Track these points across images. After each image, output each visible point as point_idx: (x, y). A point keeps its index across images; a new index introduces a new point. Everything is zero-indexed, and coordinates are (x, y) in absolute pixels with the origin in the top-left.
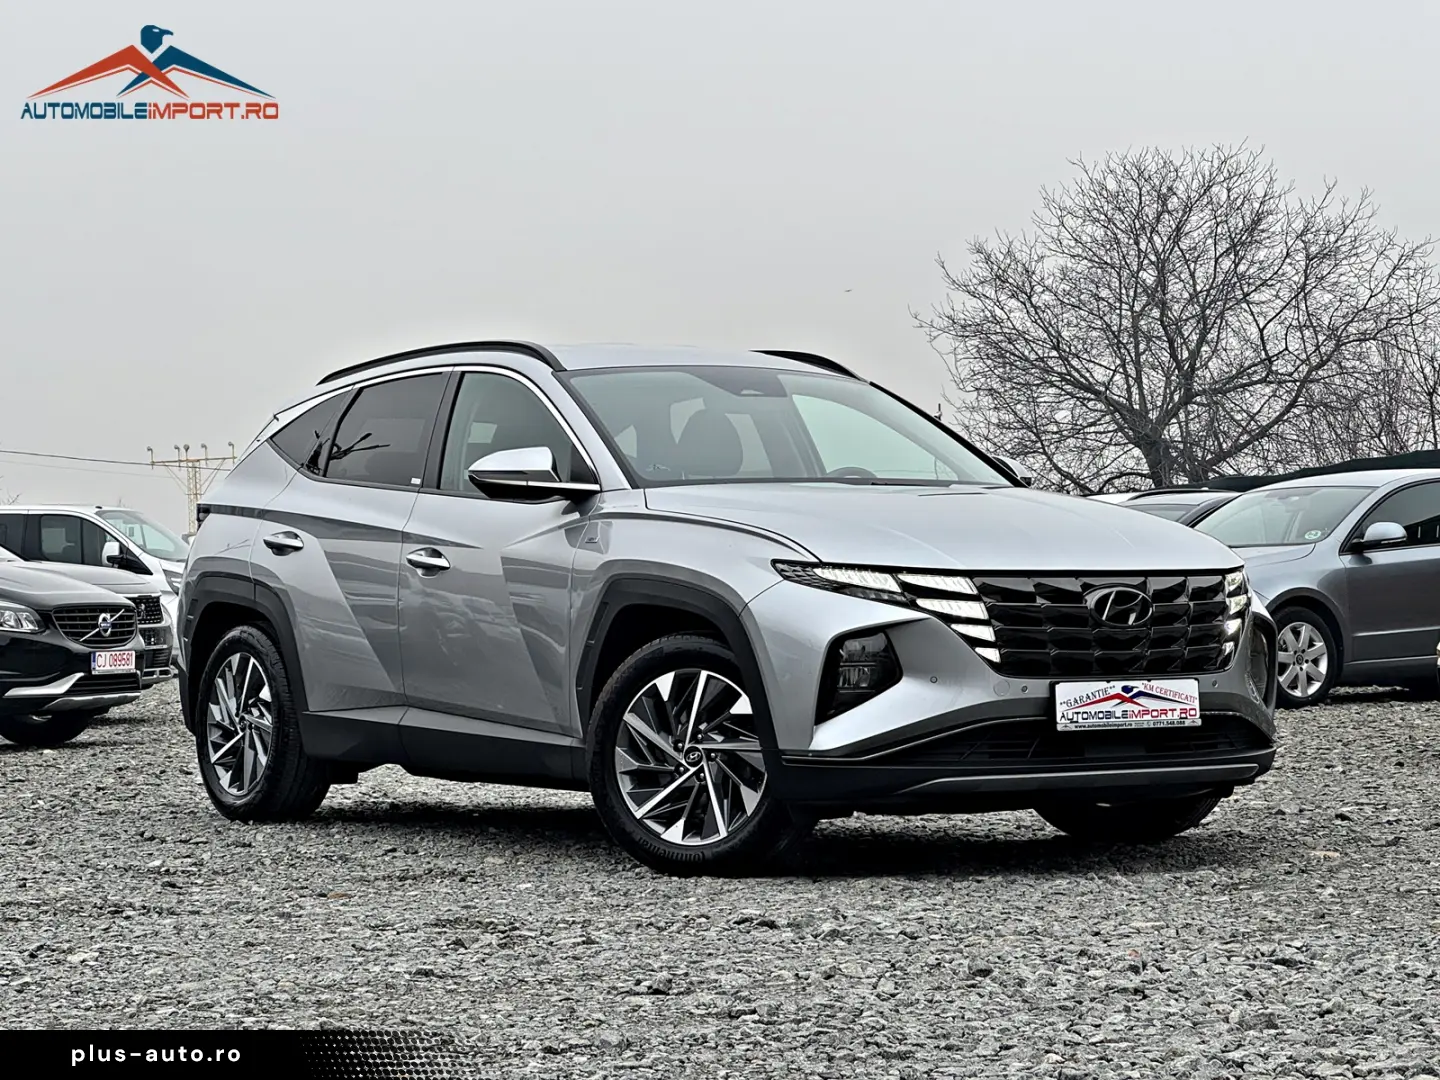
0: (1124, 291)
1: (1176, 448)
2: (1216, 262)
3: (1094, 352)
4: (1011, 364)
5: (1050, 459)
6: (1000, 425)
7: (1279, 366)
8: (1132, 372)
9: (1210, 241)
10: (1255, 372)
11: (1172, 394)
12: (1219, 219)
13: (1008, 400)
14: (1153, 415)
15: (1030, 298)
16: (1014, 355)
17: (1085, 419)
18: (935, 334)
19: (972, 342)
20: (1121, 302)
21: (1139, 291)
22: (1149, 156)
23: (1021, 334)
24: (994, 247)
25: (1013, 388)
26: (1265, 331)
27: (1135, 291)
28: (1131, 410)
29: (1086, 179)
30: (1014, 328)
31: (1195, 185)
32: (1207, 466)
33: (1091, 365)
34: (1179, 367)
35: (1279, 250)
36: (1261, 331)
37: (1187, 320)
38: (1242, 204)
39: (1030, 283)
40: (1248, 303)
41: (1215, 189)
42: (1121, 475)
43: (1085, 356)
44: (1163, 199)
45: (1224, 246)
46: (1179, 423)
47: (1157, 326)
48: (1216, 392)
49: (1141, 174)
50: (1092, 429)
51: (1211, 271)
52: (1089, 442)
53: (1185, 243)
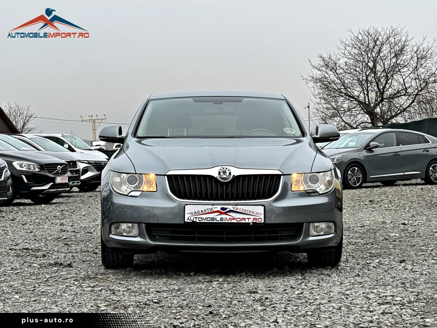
0: (364, 69)
1: (379, 115)
2: (391, 59)
3: (355, 86)
4: (330, 90)
5: (341, 118)
6: (327, 108)
7: (409, 90)
8: (366, 92)
9: (389, 54)
10: (402, 92)
11: (378, 98)
12: (392, 47)
13: (329, 101)
14: (372, 105)
15: (336, 71)
16: (330, 87)
17: (352, 107)
18: (307, 82)
19: (319, 84)
20: (363, 72)
21: (368, 68)
22: (371, 29)
23: (333, 82)
24: (325, 56)
25: (330, 98)
26: (405, 81)
27: (367, 69)
28: (365, 103)
29: (352, 36)
30: (331, 80)
31: (385, 37)
32: (388, 120)
33: (354, 91)
34: (380, 91)
35: (409, 57)
36: (404, 80)
37: (382, 77)
38: (399, 43)
39: (336, 67)
40: (400, 72)
41: (390, 39)
42: (363, 123)
43: (352, 88)
44: (375, 42)
45: (393, 55)
46: (380, 107)
47: (373, 79)
48: (390, 98)
49: (369, 34)
50: (354, 109)
51: (389, 62)
52: (353, 113)
53: (381, 55)
